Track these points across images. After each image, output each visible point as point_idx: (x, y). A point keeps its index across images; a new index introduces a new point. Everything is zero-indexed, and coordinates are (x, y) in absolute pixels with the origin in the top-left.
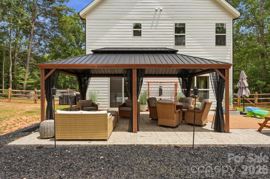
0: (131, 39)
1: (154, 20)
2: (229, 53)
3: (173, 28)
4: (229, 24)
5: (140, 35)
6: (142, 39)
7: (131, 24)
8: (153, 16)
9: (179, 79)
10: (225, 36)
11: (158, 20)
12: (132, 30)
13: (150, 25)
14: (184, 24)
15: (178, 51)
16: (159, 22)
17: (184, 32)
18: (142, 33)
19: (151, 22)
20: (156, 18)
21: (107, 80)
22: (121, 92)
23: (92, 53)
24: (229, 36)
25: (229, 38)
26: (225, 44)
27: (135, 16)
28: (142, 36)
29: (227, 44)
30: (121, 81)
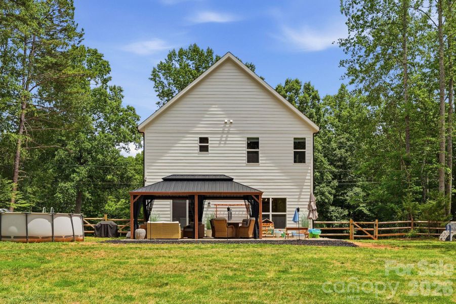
0: (197, 155)
1: (223, 133)
2: (309, 171)
3: (245, 143)
4: (309, 139)
5: (208, 151)
6: (210, 155)
7: (197, 138)
8: (221, 129)
9: (245, 202)
10: (305, 152)
11: (228, 133)
12: (197, 144)
13: (219, 139)
14: (258, 139)
15: (233, 179)
16: (229, 136)
17: (258, 147)
18: (209, 148)
19: (220, 136)
20: (225, 132)
21: (169, 202)
22: (185, 217)
23: (162, 180)
24: (309, 152)
25: (309, 155)
26: (304, 162)
27: (202, 129)
28: (210, 152)
29: (306, 161)
30: (186, 203)
